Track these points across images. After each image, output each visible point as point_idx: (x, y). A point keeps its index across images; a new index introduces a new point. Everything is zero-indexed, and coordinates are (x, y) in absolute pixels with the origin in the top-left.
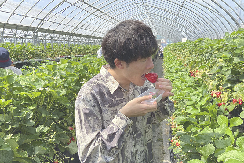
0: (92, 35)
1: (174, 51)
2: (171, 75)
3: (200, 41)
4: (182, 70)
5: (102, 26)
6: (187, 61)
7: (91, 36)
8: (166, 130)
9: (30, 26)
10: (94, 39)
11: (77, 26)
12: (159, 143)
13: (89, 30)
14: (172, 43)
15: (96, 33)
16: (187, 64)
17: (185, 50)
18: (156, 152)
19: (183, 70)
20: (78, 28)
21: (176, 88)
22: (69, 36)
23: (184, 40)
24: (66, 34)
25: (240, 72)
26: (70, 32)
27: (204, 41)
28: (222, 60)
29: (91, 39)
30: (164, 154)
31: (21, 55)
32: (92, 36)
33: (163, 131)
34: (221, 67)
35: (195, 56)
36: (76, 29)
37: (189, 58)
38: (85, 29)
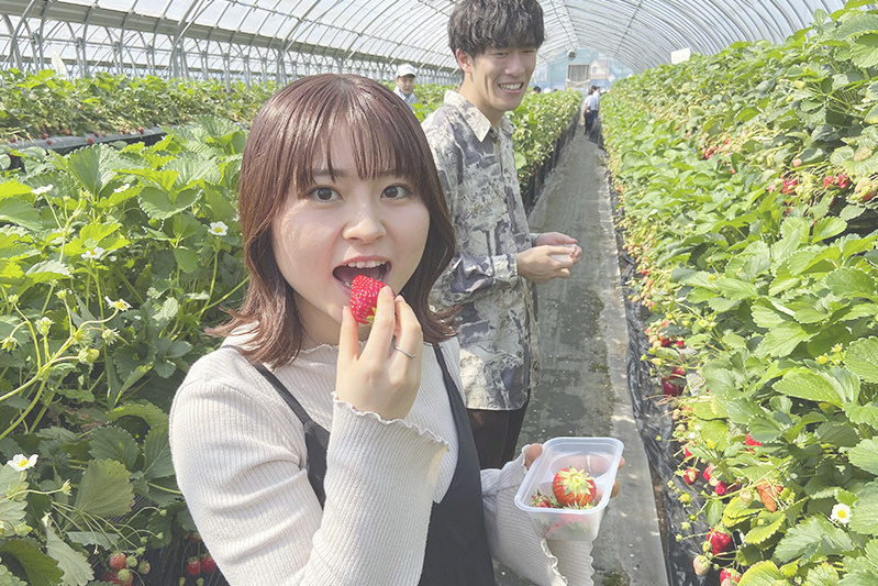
0: (352, 49)
1: (644, 95)
2: (641, 163)
3: (741, 50)
4: (679, 146)
5: (387, 13)
6: (695, 119)
7: (349, 52)
8: (618, 342)
9: (162, 17)
10: (358, 63)
11: (306, 15)
12: (598, 375)
13: (343, 29)
14: (631, 75)
15: (365, 38)
16: (695, 129)
17: (686, 87)
18: (588, 397)
19: (681, 145)
20: (308, 23)
21: (663, 190)
22: (280, 54)
23: (680, 56)
24: (271, 43)
25: (852, 118)
26: (282, 36)
27: (753, 50)
28: (802, 84)
29: (350, 63)
30: (614, 400)
31: (161, 109)
32: (354, 49)
33: (608, 345)
34: (799, 104)
35: (720, 99)
36: (303, 26)
37: (701, 108)
38: (329, 24)
